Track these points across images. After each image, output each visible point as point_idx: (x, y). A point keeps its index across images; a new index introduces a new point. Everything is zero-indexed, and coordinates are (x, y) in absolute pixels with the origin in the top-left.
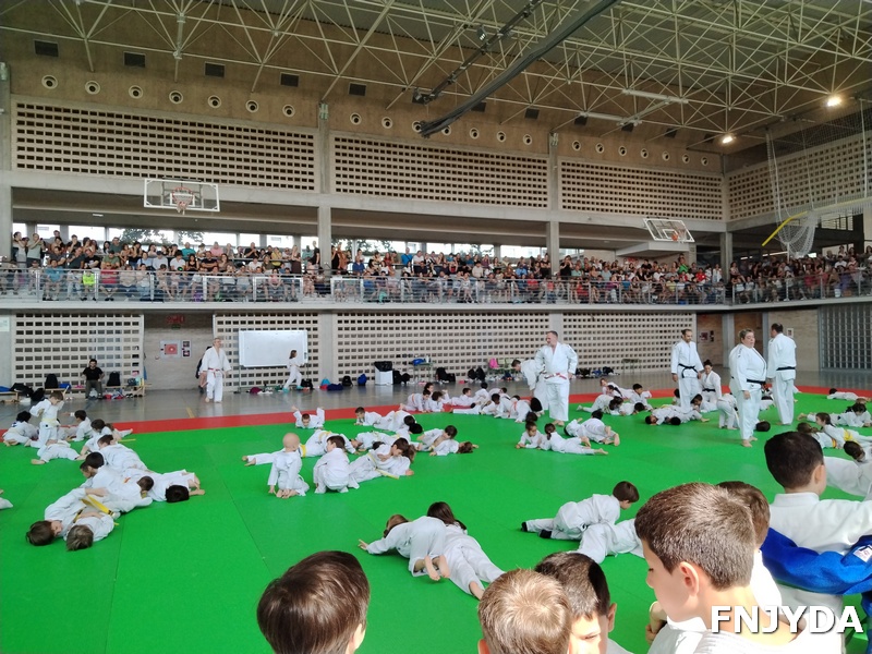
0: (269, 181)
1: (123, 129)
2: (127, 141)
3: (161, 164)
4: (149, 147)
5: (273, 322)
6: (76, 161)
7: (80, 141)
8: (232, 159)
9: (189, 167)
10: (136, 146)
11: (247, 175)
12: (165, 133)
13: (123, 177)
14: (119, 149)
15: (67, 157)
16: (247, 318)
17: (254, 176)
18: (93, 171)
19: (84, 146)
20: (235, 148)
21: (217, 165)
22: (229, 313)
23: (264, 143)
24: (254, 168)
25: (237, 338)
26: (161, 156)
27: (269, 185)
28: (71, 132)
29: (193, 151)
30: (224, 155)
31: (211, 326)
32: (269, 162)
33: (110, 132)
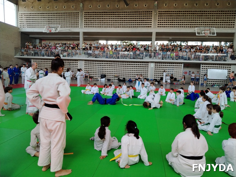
0: (220, 26)
1: (182, 15)
2: (183, 18)
3: (191, 24)
4: (188, 19)
5: (217, 67)
6: (170, 25)
7: (172, 19)
8: (210, 20)
9: (198, 24)
10: (185, 19)
11: (214, 25)
12: (193, 15)
13: (181, 28)
14: (181, 20)
15: (168, 24)
16: (210, 66)
17: (216, 25)
18: (174, 27)
19: (173, 20)
20: (212, 17)
21: (206, 22)
22: (205, 64)
23: (220, 15)
24: (216, 23)
25: (207, 71)
26: (191, 21)
27: (220, 27)
28: (170, 17)
29: (200, 19)
30: (208, 19)
31: (200, 67)
32: (221, 20)
33: (179, 16)
